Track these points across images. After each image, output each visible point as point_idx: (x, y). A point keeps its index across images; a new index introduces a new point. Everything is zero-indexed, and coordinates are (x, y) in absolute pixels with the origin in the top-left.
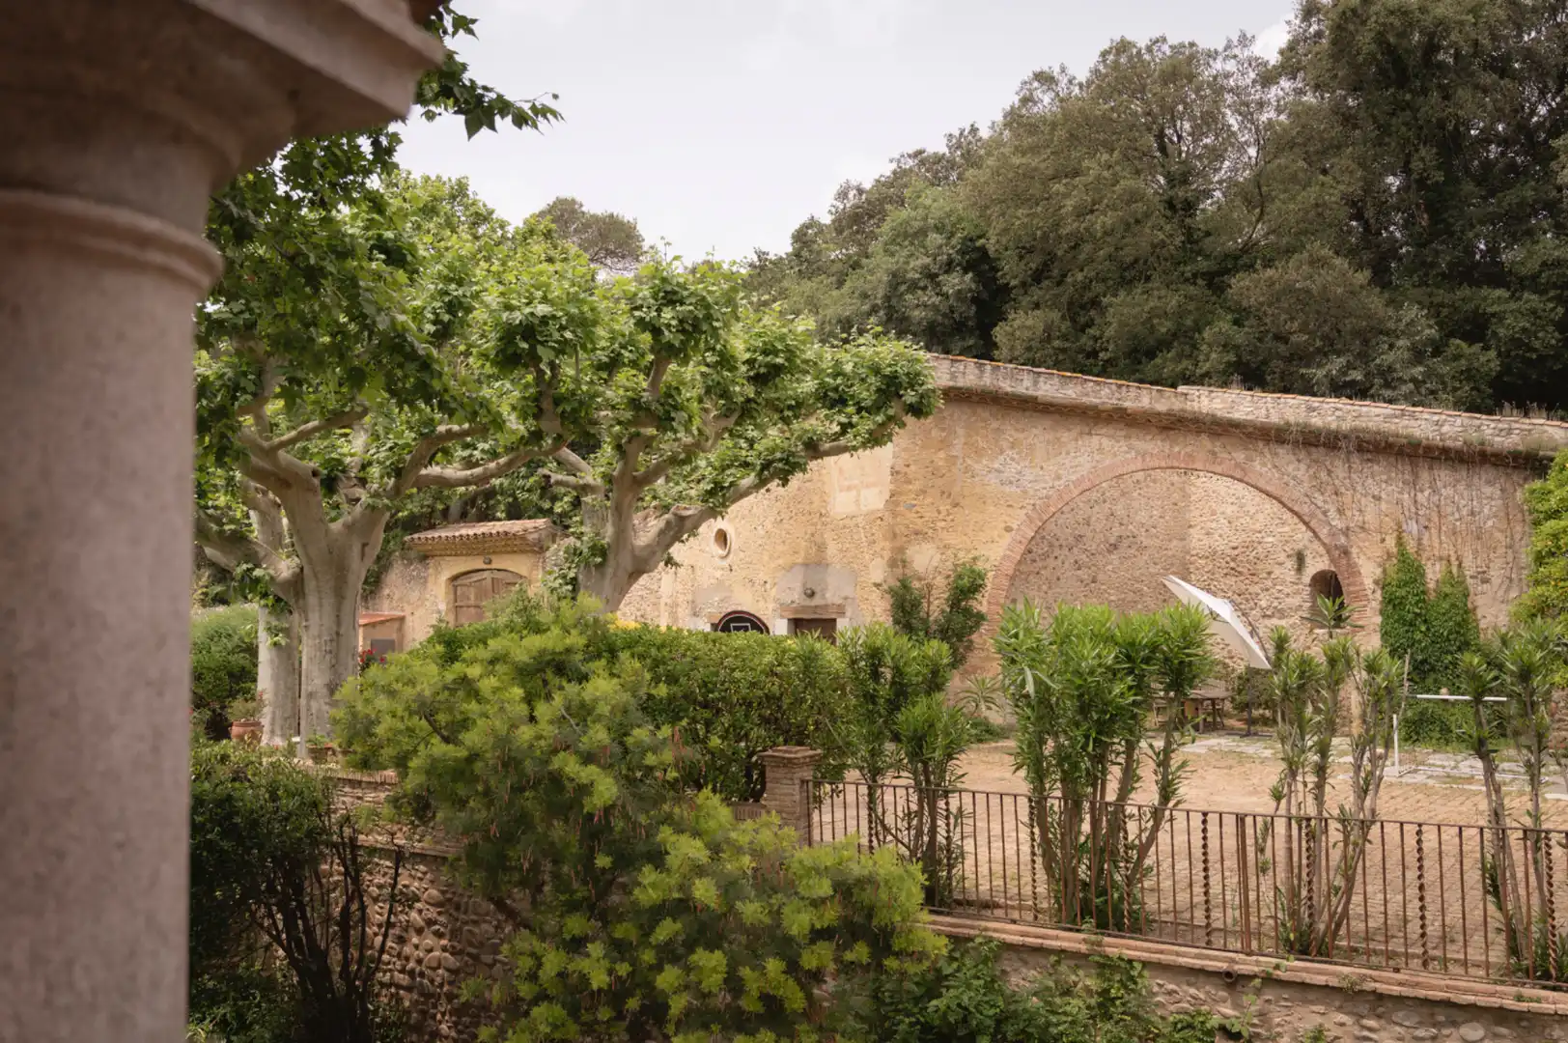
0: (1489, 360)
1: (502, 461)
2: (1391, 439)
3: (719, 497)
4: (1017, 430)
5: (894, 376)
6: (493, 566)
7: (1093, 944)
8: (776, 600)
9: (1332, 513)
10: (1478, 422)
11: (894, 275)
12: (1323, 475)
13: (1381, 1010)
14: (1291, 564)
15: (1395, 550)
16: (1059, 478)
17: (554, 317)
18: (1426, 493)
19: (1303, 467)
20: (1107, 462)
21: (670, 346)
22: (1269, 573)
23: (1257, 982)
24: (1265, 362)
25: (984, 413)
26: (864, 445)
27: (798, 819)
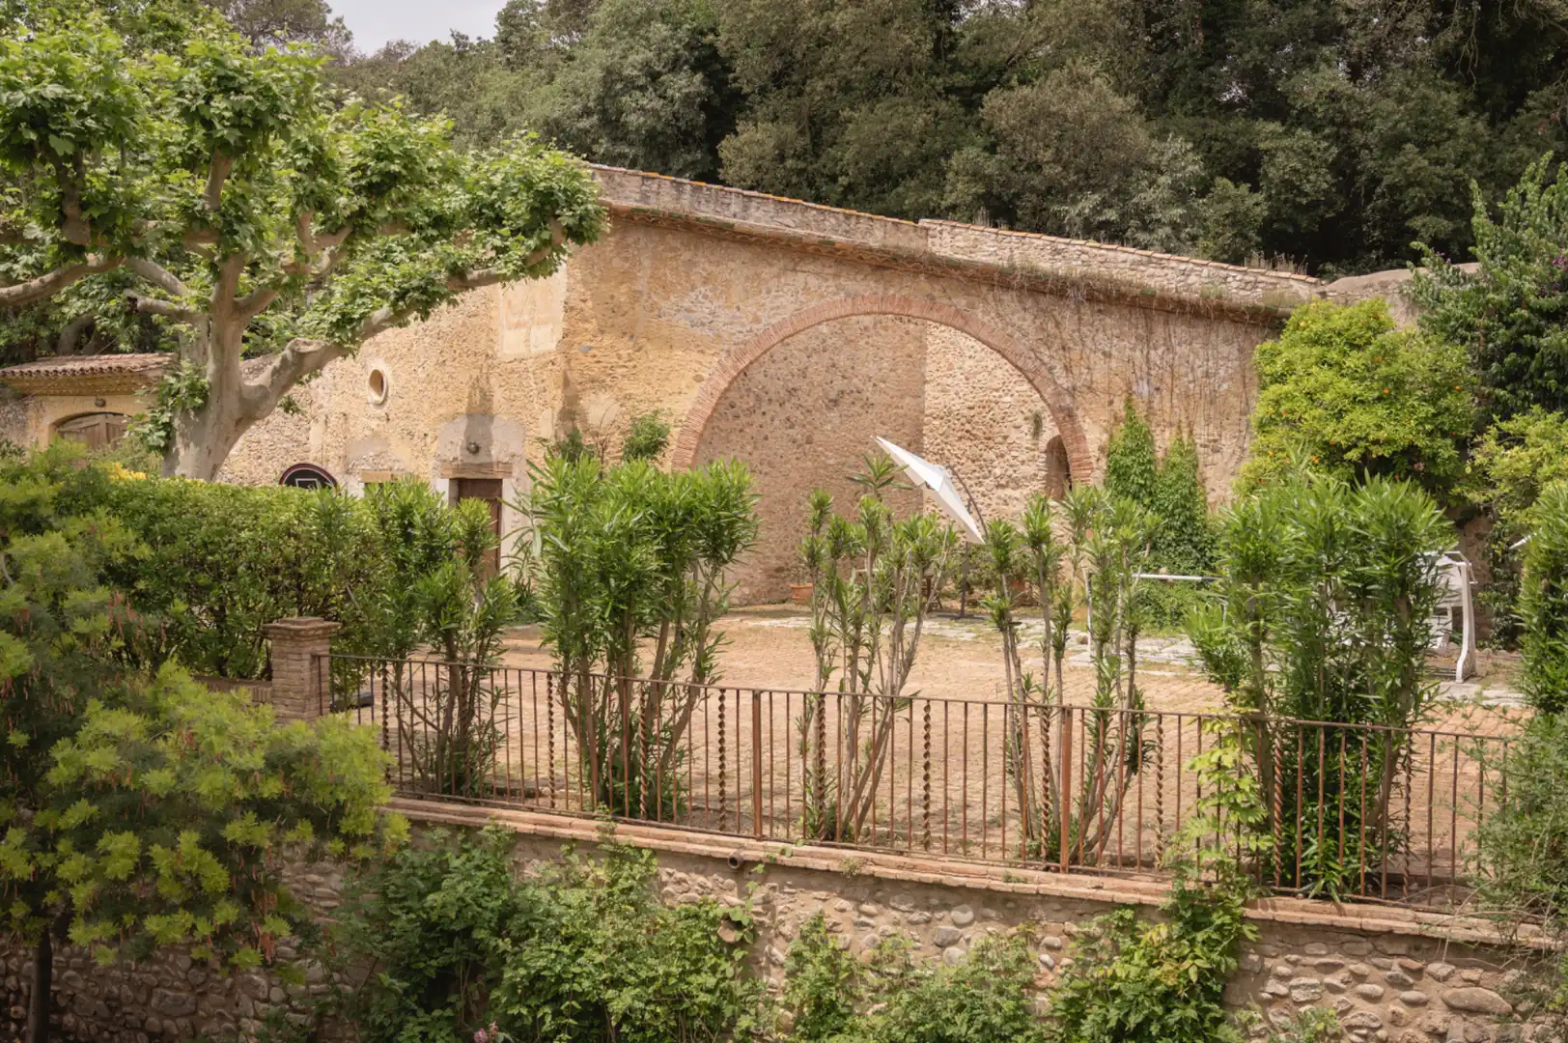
0: (1256, 204)
1: (48, 277)
2: (1123, 289)
3: (348, 331)
4: (710, 262)
5: (549, 194)
6: (107, 409)
7: (605, 831)
8: (437, 456)
9: (1058, 371)
10: (1223, 273)
11: (609, 71)
12: (1050, 326)
13: (879, 894)
14: (1027, 427)
15: (1123, 414)
16: (757, 320)
17: (73, 102)
18: (1160, 352)
19: (1029, 317)
20: (813, 304)
21: (224, 143)
22: (1005, 438)
23: (760, 868)
24: (1017, 196)
25: (671, 240)
26: (516, 275)
27: (307, 698)
